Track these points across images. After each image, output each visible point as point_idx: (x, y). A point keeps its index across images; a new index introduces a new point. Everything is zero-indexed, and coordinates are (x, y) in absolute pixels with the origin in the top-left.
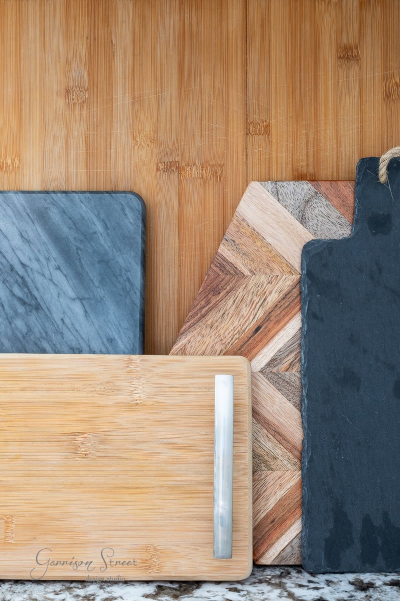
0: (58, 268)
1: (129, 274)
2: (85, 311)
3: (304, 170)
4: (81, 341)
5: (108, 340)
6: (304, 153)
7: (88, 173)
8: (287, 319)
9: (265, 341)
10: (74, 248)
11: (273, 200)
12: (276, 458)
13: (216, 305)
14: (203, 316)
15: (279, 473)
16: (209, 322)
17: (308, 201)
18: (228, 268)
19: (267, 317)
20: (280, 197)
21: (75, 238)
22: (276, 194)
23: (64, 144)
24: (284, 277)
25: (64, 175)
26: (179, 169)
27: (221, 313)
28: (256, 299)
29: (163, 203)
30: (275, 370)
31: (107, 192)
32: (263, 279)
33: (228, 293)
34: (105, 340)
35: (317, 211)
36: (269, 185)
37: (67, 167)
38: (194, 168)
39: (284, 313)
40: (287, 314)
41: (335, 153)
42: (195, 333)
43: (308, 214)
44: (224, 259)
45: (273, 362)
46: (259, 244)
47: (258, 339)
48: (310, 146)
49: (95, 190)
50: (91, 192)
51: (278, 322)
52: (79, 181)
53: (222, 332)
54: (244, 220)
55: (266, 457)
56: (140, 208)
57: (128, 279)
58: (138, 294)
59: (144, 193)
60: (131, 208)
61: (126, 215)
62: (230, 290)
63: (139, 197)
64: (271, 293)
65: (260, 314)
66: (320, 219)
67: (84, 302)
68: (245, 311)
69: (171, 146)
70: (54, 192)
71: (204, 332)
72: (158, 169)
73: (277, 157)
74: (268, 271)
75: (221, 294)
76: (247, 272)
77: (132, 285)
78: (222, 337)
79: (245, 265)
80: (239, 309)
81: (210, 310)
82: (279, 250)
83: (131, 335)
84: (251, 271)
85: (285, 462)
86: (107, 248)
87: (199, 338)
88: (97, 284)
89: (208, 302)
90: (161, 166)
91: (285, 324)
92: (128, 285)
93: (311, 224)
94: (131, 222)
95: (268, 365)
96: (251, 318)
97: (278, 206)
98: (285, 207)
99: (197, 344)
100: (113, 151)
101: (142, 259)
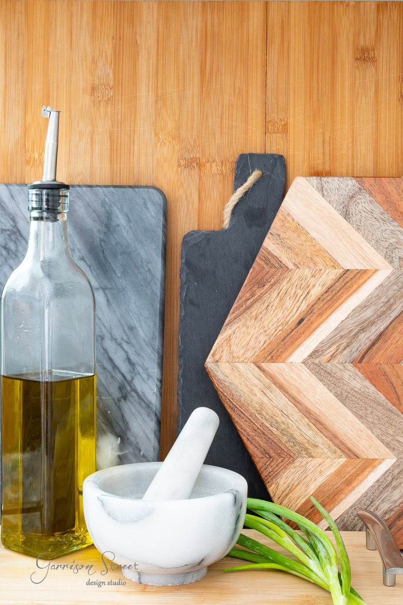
0: (83, 259)
1: (150, 265)
2: (108, 300)
3: (320, 168)
4: (103, 329)
5: (129, 328)
6: (321, 151)
7: (112, 168)
8: (329, 312)
9: (308, 333)
10: (98, 240)
11: (318, 195)
12: (316, 446)
13: (260, 297)
14: (248, 308)
15: (319, 460)
16: (254, 314)
17: (352, 197)
18: (273, 261)
19: (310, 310)
20: (325, 193)
21: (99, 231)
22: (321, 189)
23: (89, 140)
24: (327, 271)
25: (88, 170)
26: (200, 165)
27: (266, 305)
28: (300, 292)
29: (184, 197)
30: (317, 361)
31: (130, 187)
32: (307, 272)
33: (272, 285)
34: (126, 328)
35: (360, 207)
36: (314, 180)
37: (92, 162)
38: (214, 165)
39: (326, 306)
40: (329, 307)
41: (350, 151)
42: (240, 323)
43: (352, 209)
44: (269, 253)
45: (315, 353)
46: (303, 238)
47: (301, 331)
48: (327, 144)
49: (118, 184)
50: (115, 187)
51: (321, 314)
52: (103, 175)
53: (266, 323)
54: (289, 215)
55: (307, 445)
56: (161, 202)
57: (149, 270)
58: (159, 285)
59: (166, 189)
60: (153, 202)
61: (148, 209)
62: (275, 283)
63: (161, 192)
64: (314, 286)
65: (304, 307)
66: (364, 214)
67: (107, 291)
68: (288, 303)
69: (192, 142)
70: (79, 186)
71: (248, 323)
72: (179, 165)
73: (294, 155)
74: (312, 265)
75: (266, 287)
76: (291, 266)
77: (153, 276)
78: (266, 329)
79: (289, 259)
80: (283, 302)
81: (255, 301)
82: (322, 244)
83: (151, 324)
84: (295, 265)
85: (326, 450)
86: (130, 241)
87: (244, 329)
88: (119, 275)
89: (253, 295)
90: (182, 162)
91: (328, 317)
92: (149, 276)
93: (354, 219)
94: (153, 217)
95: (311, 356)
96: (295, 310)
97: (323, 201)
98: (330, 202)
99: (242, 335)
100: (136, 147)
101: (163, 252)
